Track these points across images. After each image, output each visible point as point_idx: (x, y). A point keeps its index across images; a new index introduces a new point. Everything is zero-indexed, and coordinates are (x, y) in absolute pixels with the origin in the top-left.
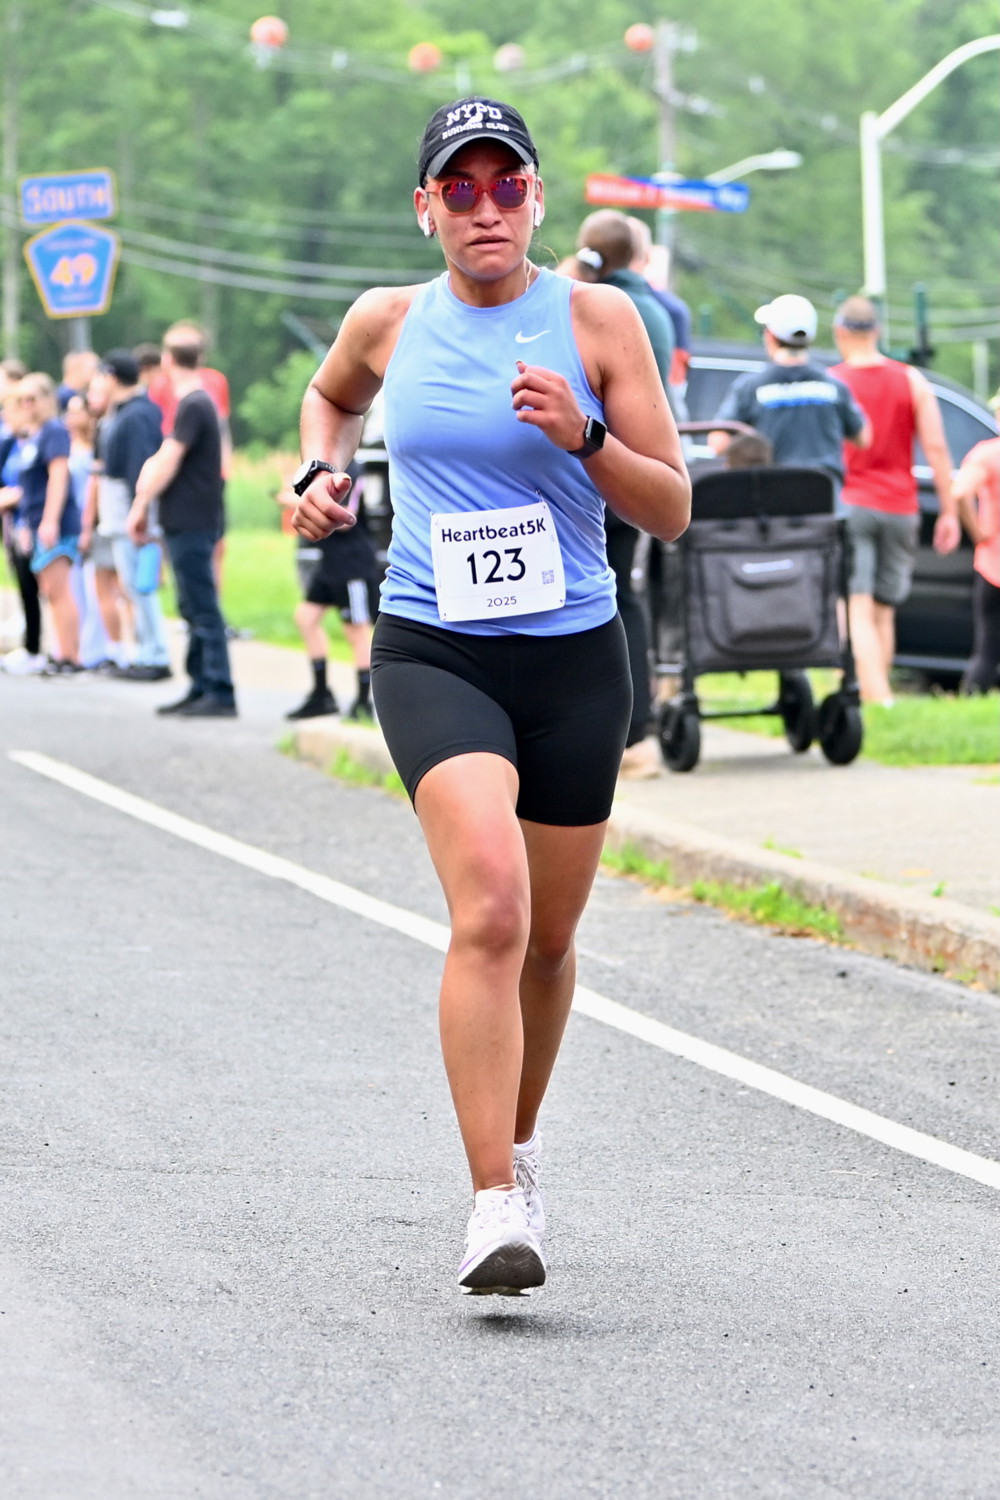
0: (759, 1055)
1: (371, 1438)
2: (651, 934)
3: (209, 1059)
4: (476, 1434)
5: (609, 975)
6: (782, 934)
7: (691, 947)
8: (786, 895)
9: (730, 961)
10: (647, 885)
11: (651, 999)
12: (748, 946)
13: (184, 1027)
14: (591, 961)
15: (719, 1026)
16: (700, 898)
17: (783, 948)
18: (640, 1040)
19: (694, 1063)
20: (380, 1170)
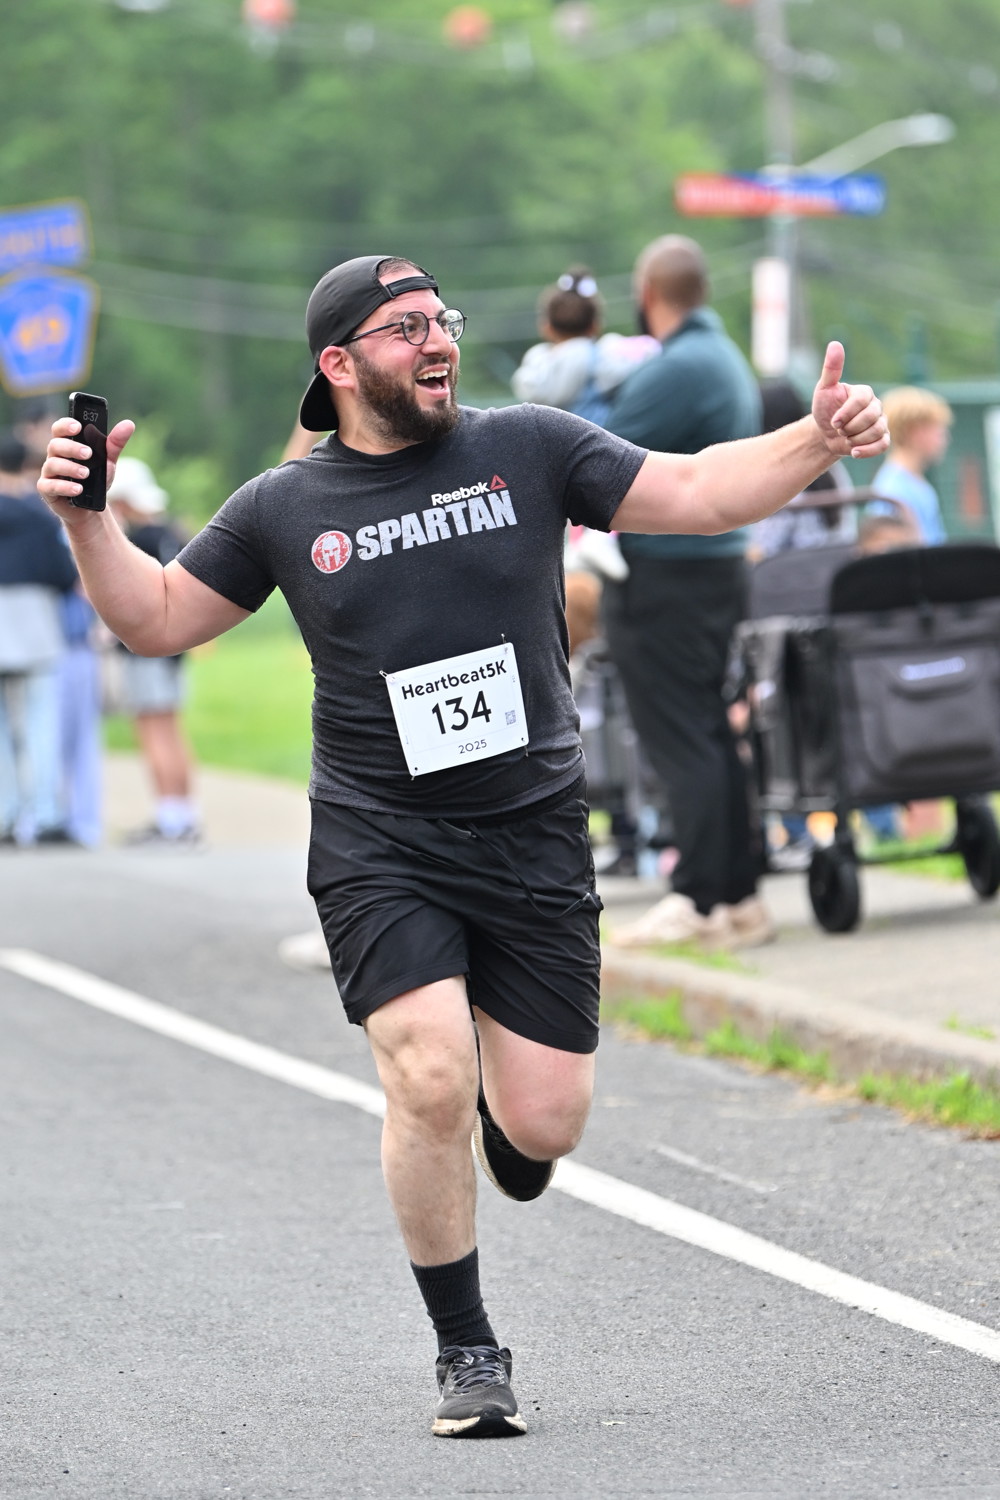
0: (953, 1300)
2: (811, 1147)
3: (264, 1346)
5: (761, 1206)
6: (974, 1138)
7: (861, 1162)
8: (976, 1089)
9: (911, 1178)
10: (802, 1083)
11: (814, 1235)
12: (932, 1157)
13: (230, 1305)
14: (737, 1188)
15: (900, 1264)
16: (869, 1097)
17: (979, 1157)
18: (803, 1289)
19: (871, 1315)
20: (484, 1481)
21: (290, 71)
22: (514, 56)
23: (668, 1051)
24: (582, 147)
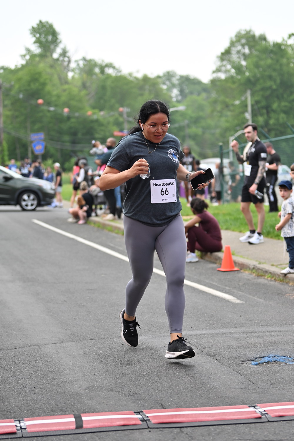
1: (87, 323)
4: (102, 322)
13: (58, 261)
21: (69, 118)
22: (95, 117)
23: (110, 233)
24: (103, 128)
